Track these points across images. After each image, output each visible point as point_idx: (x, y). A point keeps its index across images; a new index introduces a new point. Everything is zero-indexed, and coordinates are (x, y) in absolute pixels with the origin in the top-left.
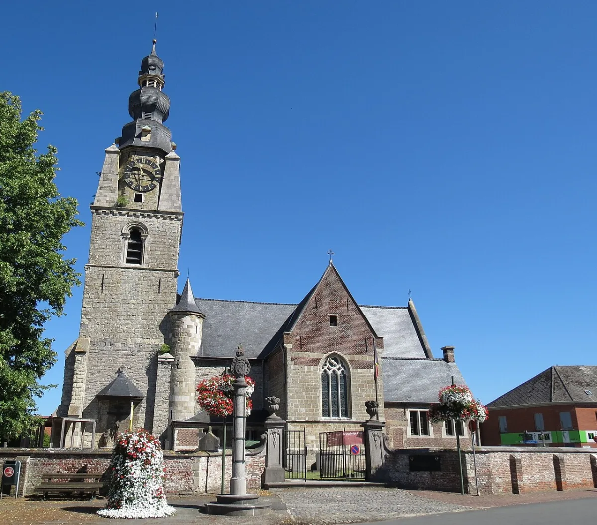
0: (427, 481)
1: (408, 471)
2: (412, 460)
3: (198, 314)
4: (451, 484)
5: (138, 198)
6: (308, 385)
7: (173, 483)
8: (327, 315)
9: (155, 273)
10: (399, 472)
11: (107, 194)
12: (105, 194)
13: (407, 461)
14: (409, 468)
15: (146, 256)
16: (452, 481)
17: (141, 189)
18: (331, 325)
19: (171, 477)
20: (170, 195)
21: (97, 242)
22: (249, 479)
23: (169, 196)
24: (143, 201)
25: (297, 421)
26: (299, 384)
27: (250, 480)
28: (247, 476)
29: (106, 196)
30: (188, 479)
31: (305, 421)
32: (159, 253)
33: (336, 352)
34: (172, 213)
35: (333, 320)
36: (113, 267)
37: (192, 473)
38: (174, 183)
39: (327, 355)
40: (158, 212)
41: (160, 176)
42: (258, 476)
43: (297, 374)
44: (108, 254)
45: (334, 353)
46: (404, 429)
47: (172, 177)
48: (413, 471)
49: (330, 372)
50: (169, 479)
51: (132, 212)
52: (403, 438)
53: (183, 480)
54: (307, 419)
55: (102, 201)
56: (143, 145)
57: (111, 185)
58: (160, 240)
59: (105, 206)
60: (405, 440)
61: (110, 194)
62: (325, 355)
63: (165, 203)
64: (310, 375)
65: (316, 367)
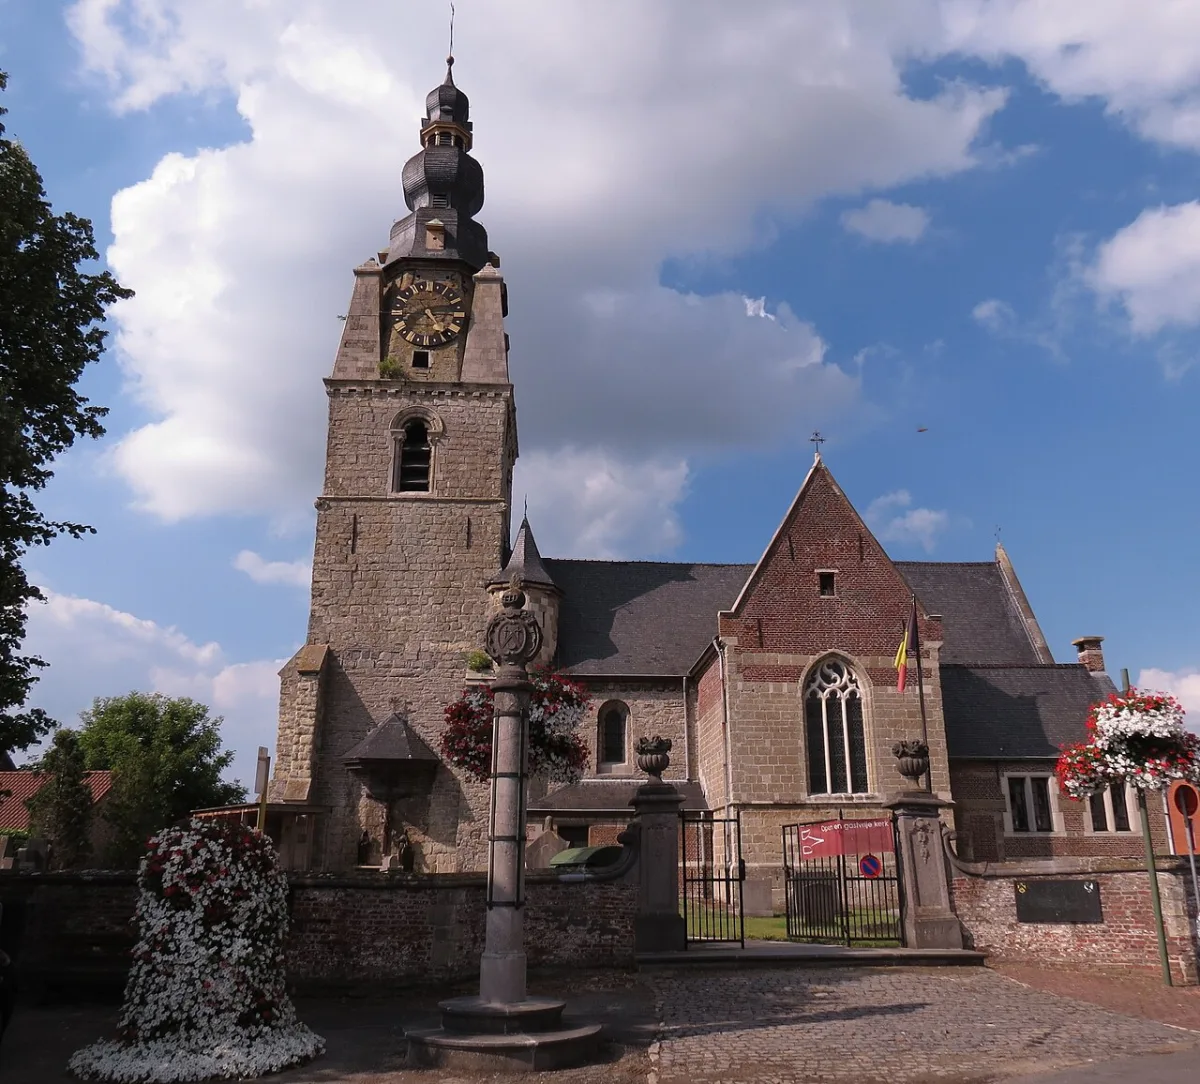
0: (1064, 945)
1: (1012, 920)
2: (1022, 891)
3: (544, 587)
4: (1132, 956)
5: (420, 360)
6: (776, 723)
7: (379, 959)
8: (812, 572)
9: (457, 509)
10: (988, 922)
11: (359, 355)
12: (355, 355)
13: (1008, 893)
14: (1015, 911)
15: (435, 474)
16: (1132, 947)
17: (426, 342)
18: (823, 594)
19: (373, 941)
20: (486, 351)
21: (338, 452)
22: (593, 942)
23: (483, 352)
24: (430, 366)
25: (753, 802)
26: (757, 723)
27: (595, 946)
28: (588, 936)
29: (357, 359)
30: (419, 946)
31: (771, 802)
32: (464, 467)
33: (837, 651)
34: (489, 386)
35: (827, 582)
36: (371, 500)
37: (429, 930)
38: (492, 327)
39: (817, 657)
40: (460, 385)
41: (462, 315)
42: (616, 937)
43: (751, 701)
44: (362, 475)
45: (833, 654)
46: (996, 818)
47: (489, 316)
48: (1026, 921)
49: (824, 696)
50: (366, 948)
51: (410, 388)
52: (994, 838)
53: (406, 950)
54: (777, 798)
55: (348, 370)
56: (429, 256)
57: (365, 337)
58: (464, 442)
59: (354, 378)
60: (1000, 842)
61: (363, 354)
62: (812, 659)
63: (475, 367)
64: (780, 702)
65: (793, 684)
